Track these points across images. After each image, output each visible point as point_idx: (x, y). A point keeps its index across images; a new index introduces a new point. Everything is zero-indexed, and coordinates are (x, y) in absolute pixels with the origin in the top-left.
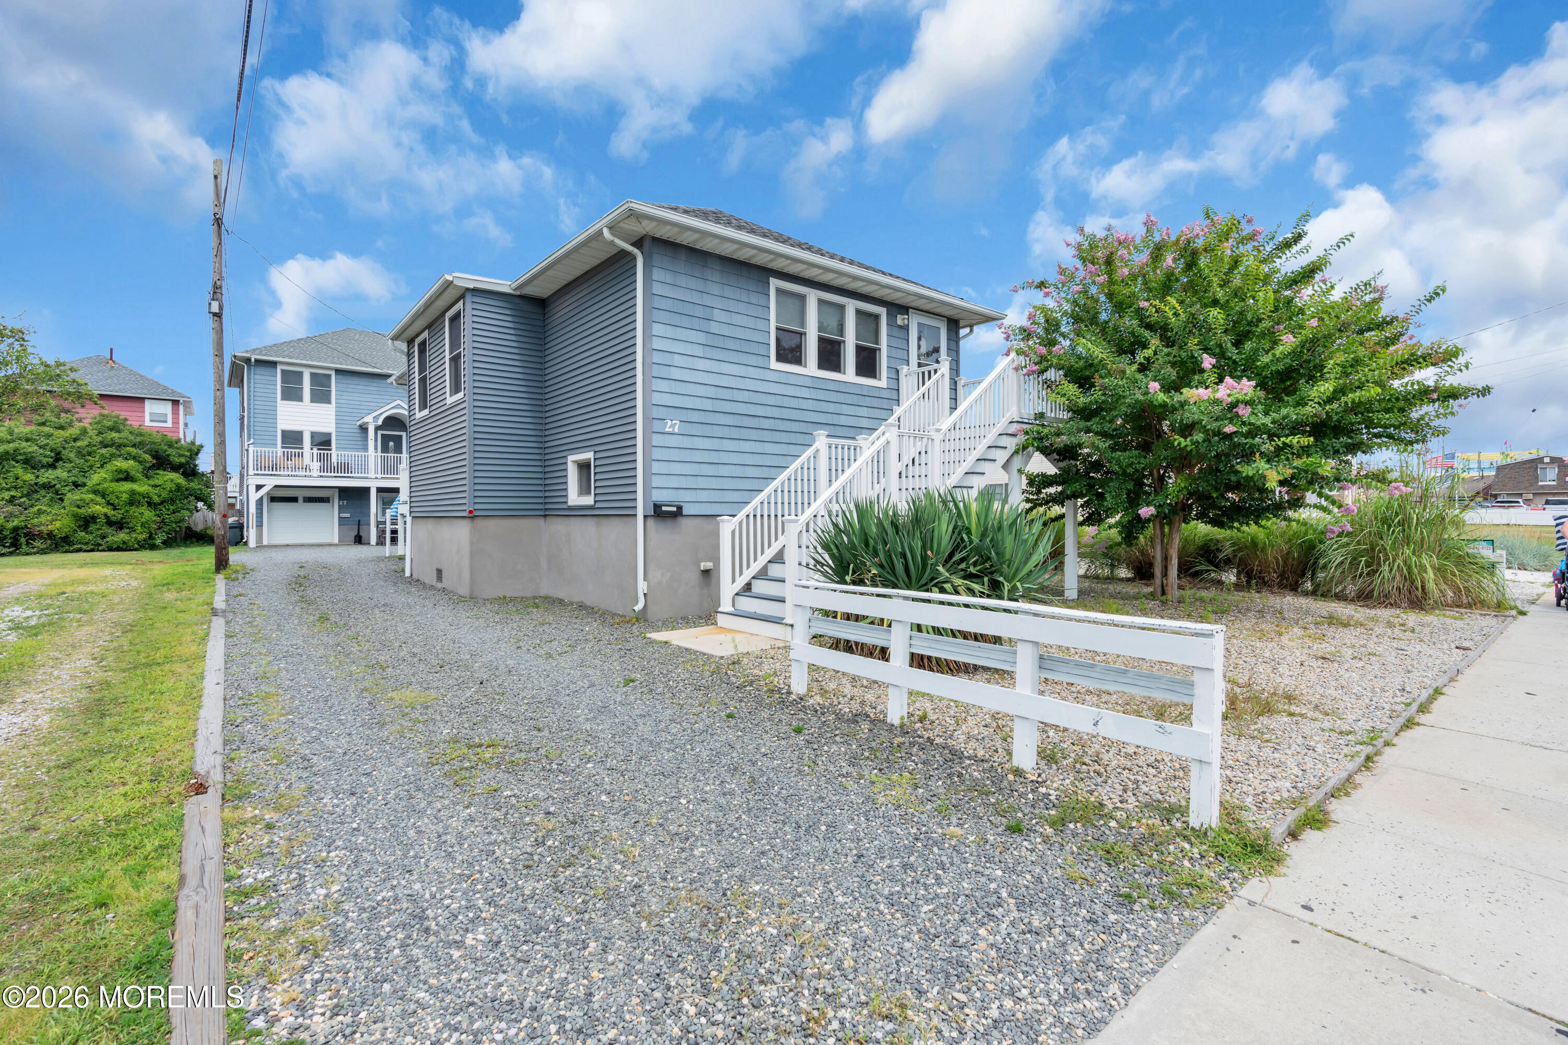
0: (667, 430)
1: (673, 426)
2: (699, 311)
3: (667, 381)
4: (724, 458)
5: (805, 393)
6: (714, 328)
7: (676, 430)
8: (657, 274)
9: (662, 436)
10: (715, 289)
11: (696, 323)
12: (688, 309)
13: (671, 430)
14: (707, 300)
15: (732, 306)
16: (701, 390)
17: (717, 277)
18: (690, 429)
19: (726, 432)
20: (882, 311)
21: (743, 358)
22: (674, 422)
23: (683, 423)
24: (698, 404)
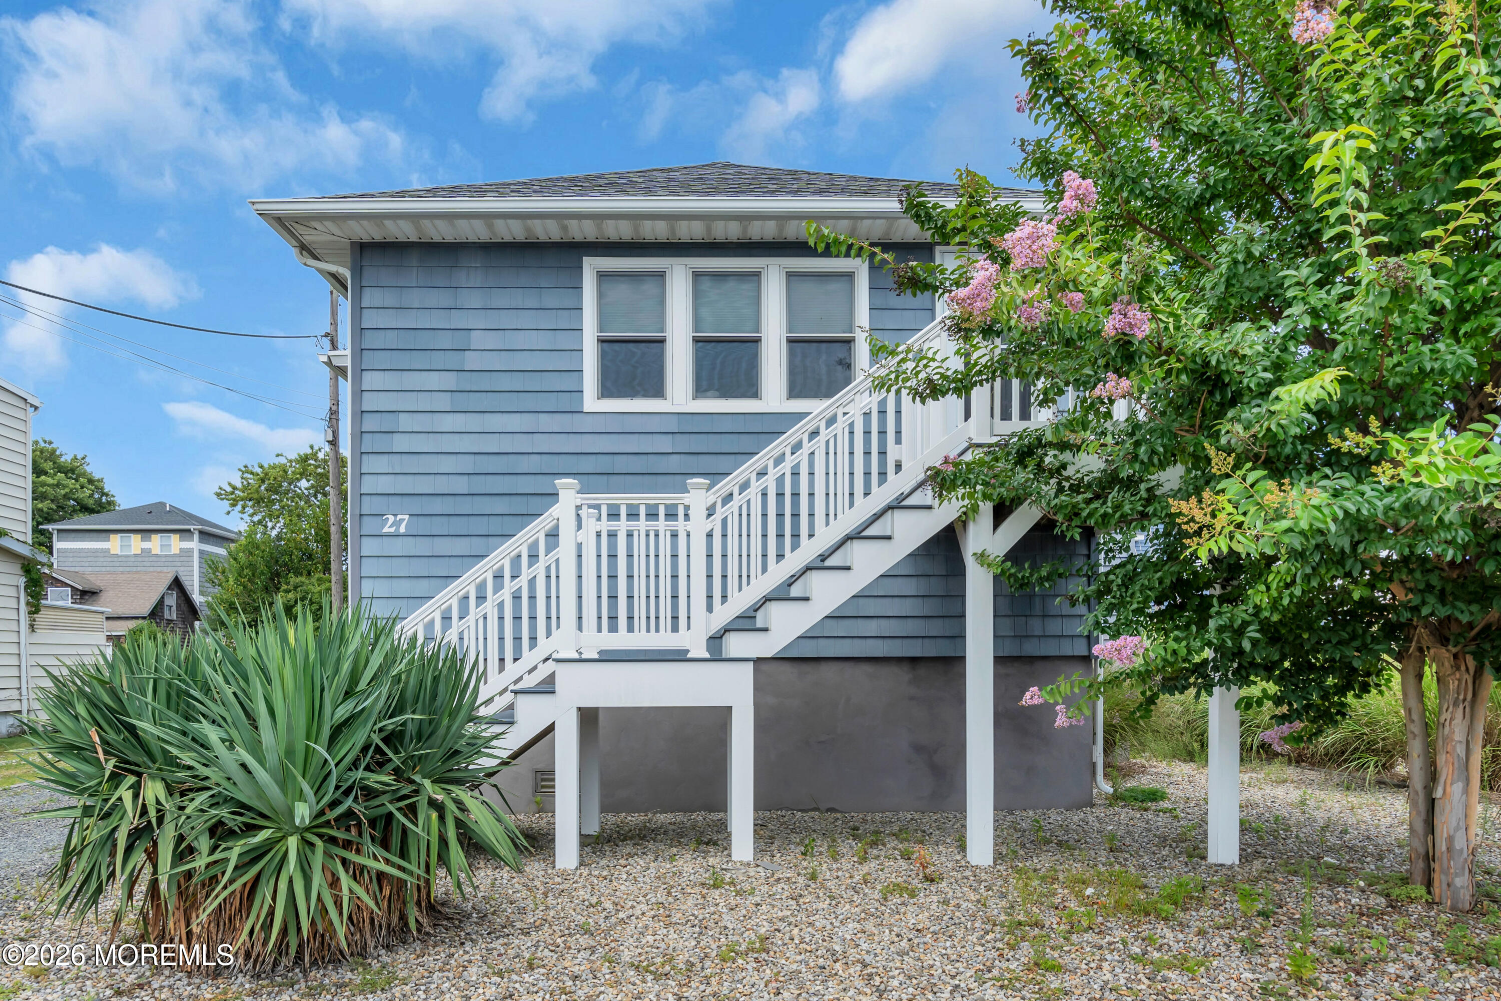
0: (386, 530)
1: (397, 524)
2: (445, 341)
3: (386, 457)
6: (472, 361)
7: (402, 530)
8: (370, 297)
9: (378, 539)
10: (474, 299)
11: (439, 359)
12: (424, 340)
13: (392, 530)
14: (459, 320)
15: (507, 320)
16: (448, 464)
17: (477, 278)
18: (425, 526)
20: (858, 266)
21: (529, 402)
22: (399, 517)
23: (415, 518)
24: (441, 485)
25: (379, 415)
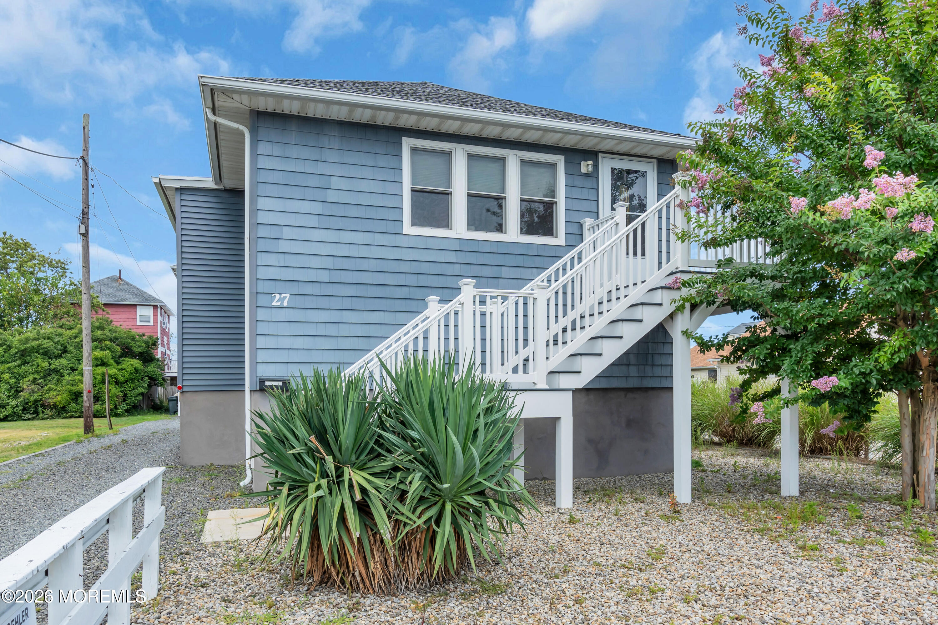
0: (274, 303)
1: (282, 300)
2: (314, 181)
3: (275, 254)
4: (344, 330)
5: (451, 257)
6: (332, 196)
7: (285, 304)
8: (263, 148)
9: (269, 309)
10: (332, 156)
11: (310, 193)
13: (279, 304)
14: (323, 168)
15: (355, 172)
17: (336, 143)
18: (300, 302)
19: (347, 304)
20: (560, 160)
21: (370, 226)
22: (283, 295)
23: (294, 296)
24: (312, 275)
25: (269, 226)
